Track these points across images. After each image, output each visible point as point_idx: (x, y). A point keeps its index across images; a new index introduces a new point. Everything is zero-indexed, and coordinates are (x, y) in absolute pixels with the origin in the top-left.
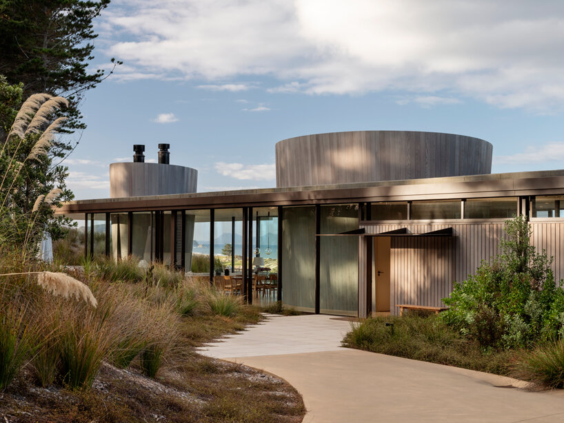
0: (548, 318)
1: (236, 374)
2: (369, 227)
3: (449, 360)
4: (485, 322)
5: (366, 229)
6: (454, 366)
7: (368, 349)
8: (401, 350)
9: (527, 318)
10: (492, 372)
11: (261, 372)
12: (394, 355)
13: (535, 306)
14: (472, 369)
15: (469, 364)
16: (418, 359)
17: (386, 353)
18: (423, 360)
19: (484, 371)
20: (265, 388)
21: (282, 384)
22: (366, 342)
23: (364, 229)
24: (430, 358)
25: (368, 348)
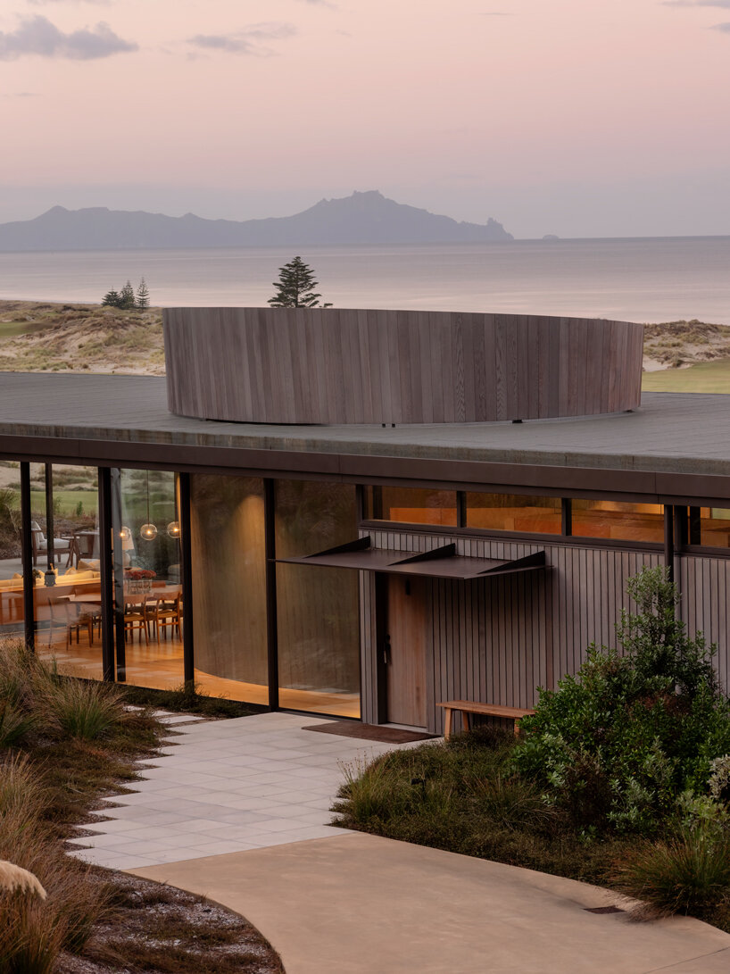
0: (691, 773)
1: (160, 907)
2: (378, 534)
3: (519, 857)
4: (583, 784)
5: (372, 538)
6: (528, 867)
7: (381, 833)
8: (438, 835)
9: (649, 783)
10: (587, 881)
11: (202, 900)
12: (426, 845)
13: (661, 762)
14: (556, 873)
15: (552, 864)
16: (468, 852)
17: (411, 840)
18: (475, 855)
19: (575, 878)
20: (219, 939)
21: (244, 929)
22: (375, 818)
23: (369, 538)
24: (489, 852)
25: (381, 830)
